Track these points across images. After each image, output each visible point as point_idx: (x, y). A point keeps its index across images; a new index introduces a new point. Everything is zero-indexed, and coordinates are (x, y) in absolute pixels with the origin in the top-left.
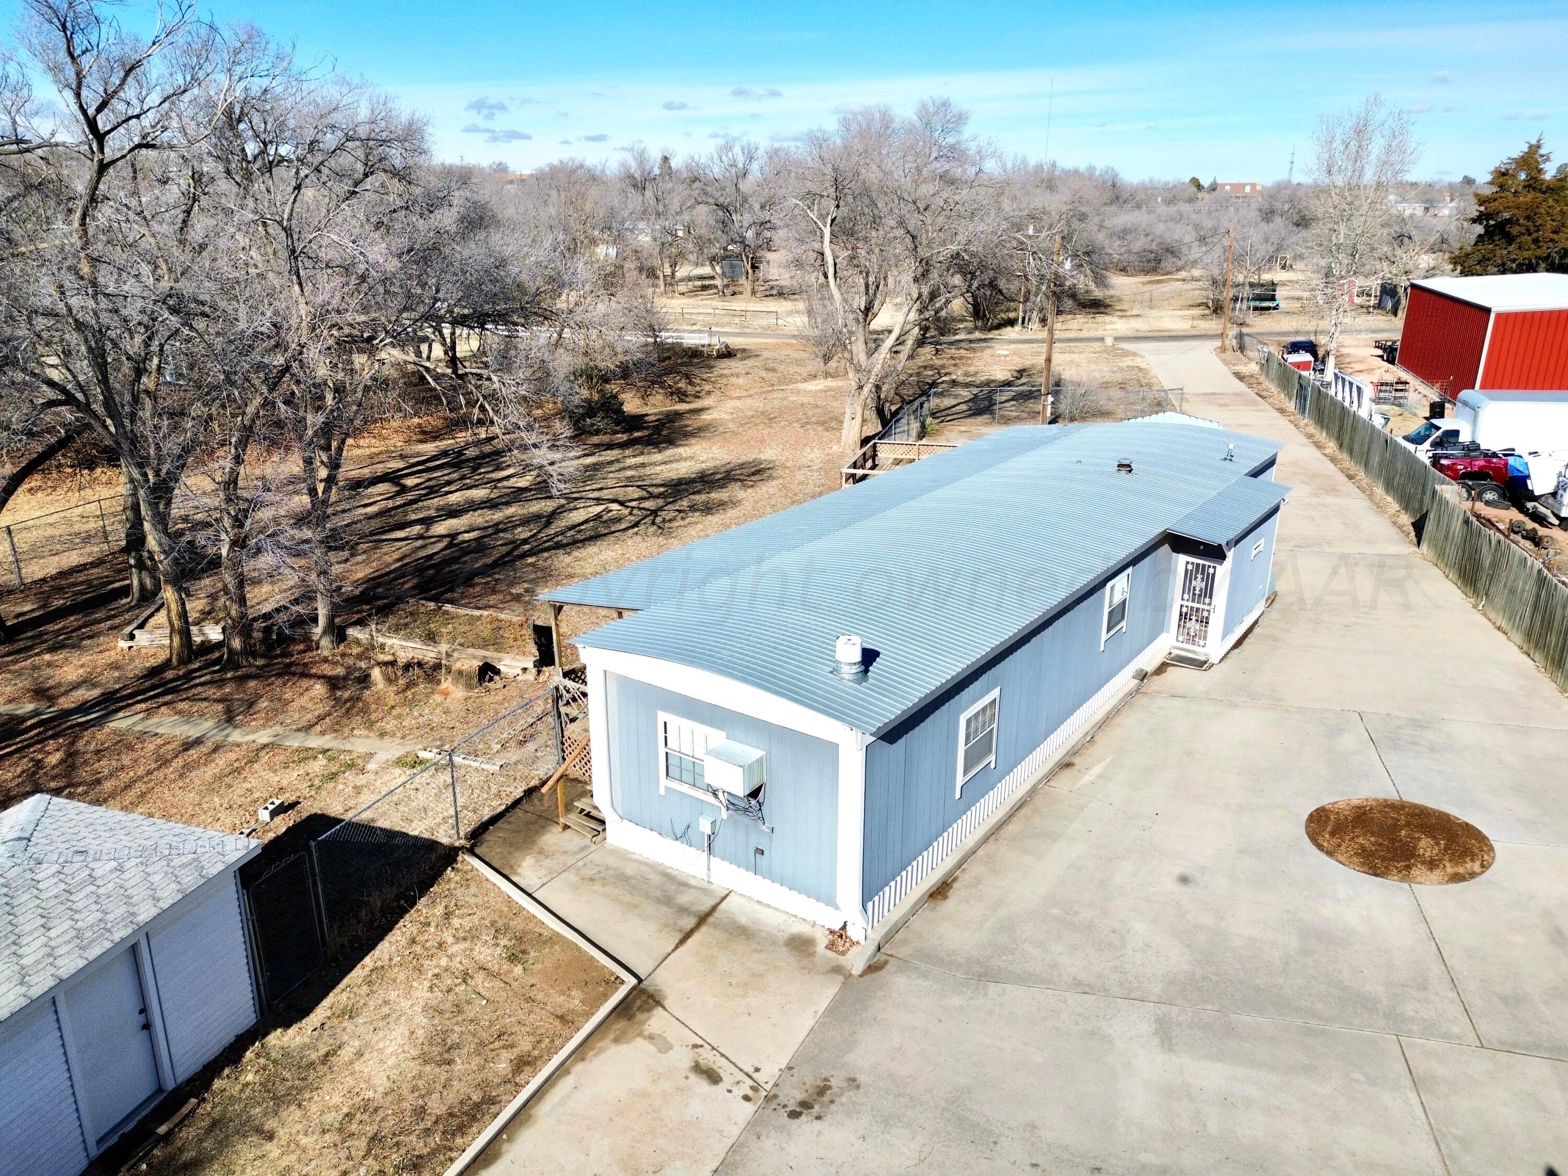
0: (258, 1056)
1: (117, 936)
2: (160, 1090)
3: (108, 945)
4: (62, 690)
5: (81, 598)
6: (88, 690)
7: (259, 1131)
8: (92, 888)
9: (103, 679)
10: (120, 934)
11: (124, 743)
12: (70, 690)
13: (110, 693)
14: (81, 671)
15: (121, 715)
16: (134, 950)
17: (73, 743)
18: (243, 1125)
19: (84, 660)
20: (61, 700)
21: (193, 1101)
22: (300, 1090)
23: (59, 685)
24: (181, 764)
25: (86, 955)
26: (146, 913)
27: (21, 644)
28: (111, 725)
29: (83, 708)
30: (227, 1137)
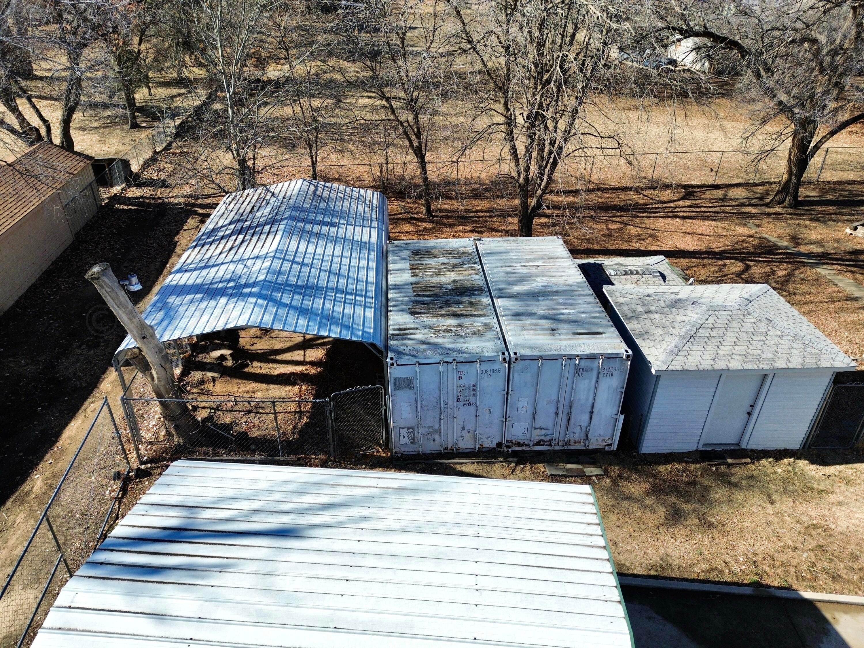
0: (789, 464)
1: (762, 366)
2: (738, 444)
3: (755, 367)
4: (805, 241)
5: (841, 198)
6: (817, 247)
7: (769, 496)
8: (764, 339)
9: (827, 245)
10: (763, 366)
11: (818, 282)
12: (808, 244)
13: (827, 253)
14: (819, 236)
15: (825, 267)
16: (765, 376)
17: (794, 270)
18: (764, 488)
19: (825, 231)
20: (801, 247)
21: (749, 460)
22: (799, 495)
23: (805, 239)
24: (840, 306)
25: (744, 365)
26: (780, 364)
27: (799, 211)
28: (817, 269)
29: (809, 255)
30: (754, 486)
